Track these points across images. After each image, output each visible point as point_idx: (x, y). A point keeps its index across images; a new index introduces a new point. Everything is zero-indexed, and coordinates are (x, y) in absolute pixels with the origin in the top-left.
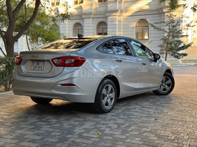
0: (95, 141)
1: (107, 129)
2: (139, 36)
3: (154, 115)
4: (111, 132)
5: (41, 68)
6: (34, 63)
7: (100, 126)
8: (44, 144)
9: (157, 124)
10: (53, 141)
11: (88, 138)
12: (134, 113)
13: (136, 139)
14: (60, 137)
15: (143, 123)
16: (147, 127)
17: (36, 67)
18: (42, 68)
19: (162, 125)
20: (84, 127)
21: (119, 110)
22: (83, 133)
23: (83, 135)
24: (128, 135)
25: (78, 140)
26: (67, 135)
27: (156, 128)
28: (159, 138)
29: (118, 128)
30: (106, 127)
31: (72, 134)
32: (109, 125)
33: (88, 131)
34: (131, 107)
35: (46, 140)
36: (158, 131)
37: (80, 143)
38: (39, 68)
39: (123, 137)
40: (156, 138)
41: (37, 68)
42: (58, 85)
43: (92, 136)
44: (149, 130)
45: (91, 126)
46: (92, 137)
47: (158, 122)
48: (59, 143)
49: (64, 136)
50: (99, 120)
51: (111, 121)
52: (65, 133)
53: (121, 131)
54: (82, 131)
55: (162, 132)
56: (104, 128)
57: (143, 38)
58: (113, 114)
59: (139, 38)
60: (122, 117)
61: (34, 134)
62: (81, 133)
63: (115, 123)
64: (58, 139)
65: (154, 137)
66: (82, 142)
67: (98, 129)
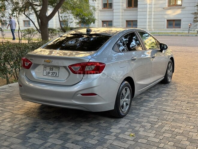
0: (131, 145)
1: (141, 128)
2: (172, 1)
3: (186, 111)
4: (146, 134)
5: (55, 74)
6: (46, 68)
7: (135, 125)
8: (85, 147)
9: (189, 123)
10: (93, 143)
11: (125, 140)
12: (166, 108)
13: (169, 143)
14: (99, 138)
15: (176, 122)
16: (180, 128)
17: (49, 73)
18: (57, 74)
19: (194, 124)
20: (119, 126)
21: (151, 103)
22: (119, 133)
23: (119, 136)
24: (161, 137)
25: (115, 143)
26: (105, 136)
27: (188, 129)
28: (191, 142)
29: (152, 128)
30: (140, 127)
31: (109, 135)
32: (143, 124)
33: (123, 131)
34: (163, 99)
35: (87, 141)
36: (190, 133)
37: (117, 147)
38: (53, 74)
39: (157, 140)
40: (188, 143)
41: (51, 74)
42: (79, 95)
43: (128, 138)
44: (181, 132)
45: (126, 124)
46: (128, 140)
47: (190, 121)
48: (99, 145)
49: (102, 136)
50: (133, 116)
51: (144, 118)
52: (103, 133)
53: (155, 132)
54: (119, 131)
55: (194, 134)
56: (139, 128)
57: (176, 4)
58: (146, 108)
59: (172, 4)
60: (154, 112)
61: (76, 133)
62: (117, 133)
63: (148, 122)
64: (97, 140)
65: (187, 141)
66: (119, 145)
67: (133, 129)
